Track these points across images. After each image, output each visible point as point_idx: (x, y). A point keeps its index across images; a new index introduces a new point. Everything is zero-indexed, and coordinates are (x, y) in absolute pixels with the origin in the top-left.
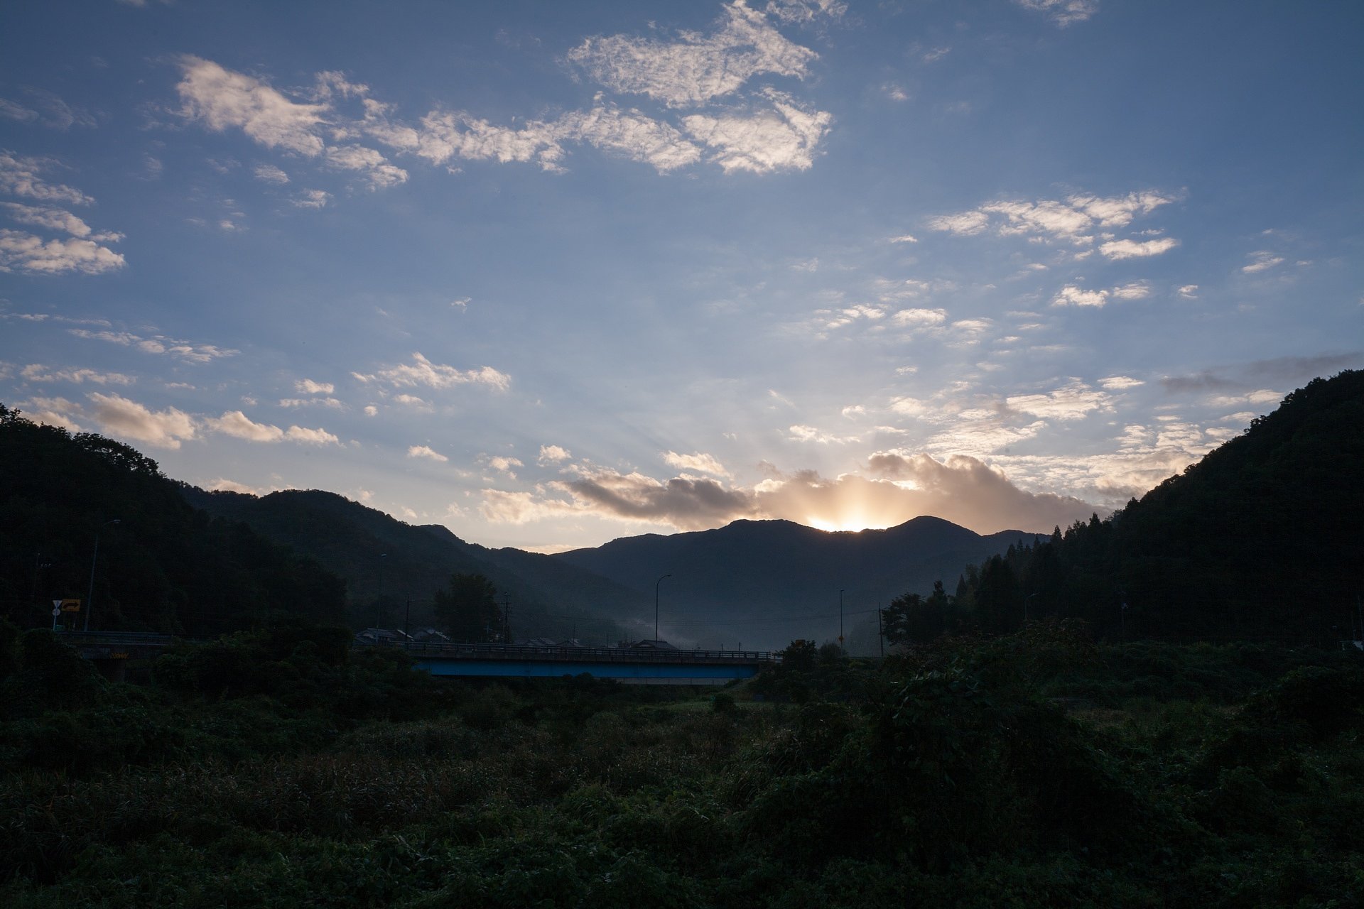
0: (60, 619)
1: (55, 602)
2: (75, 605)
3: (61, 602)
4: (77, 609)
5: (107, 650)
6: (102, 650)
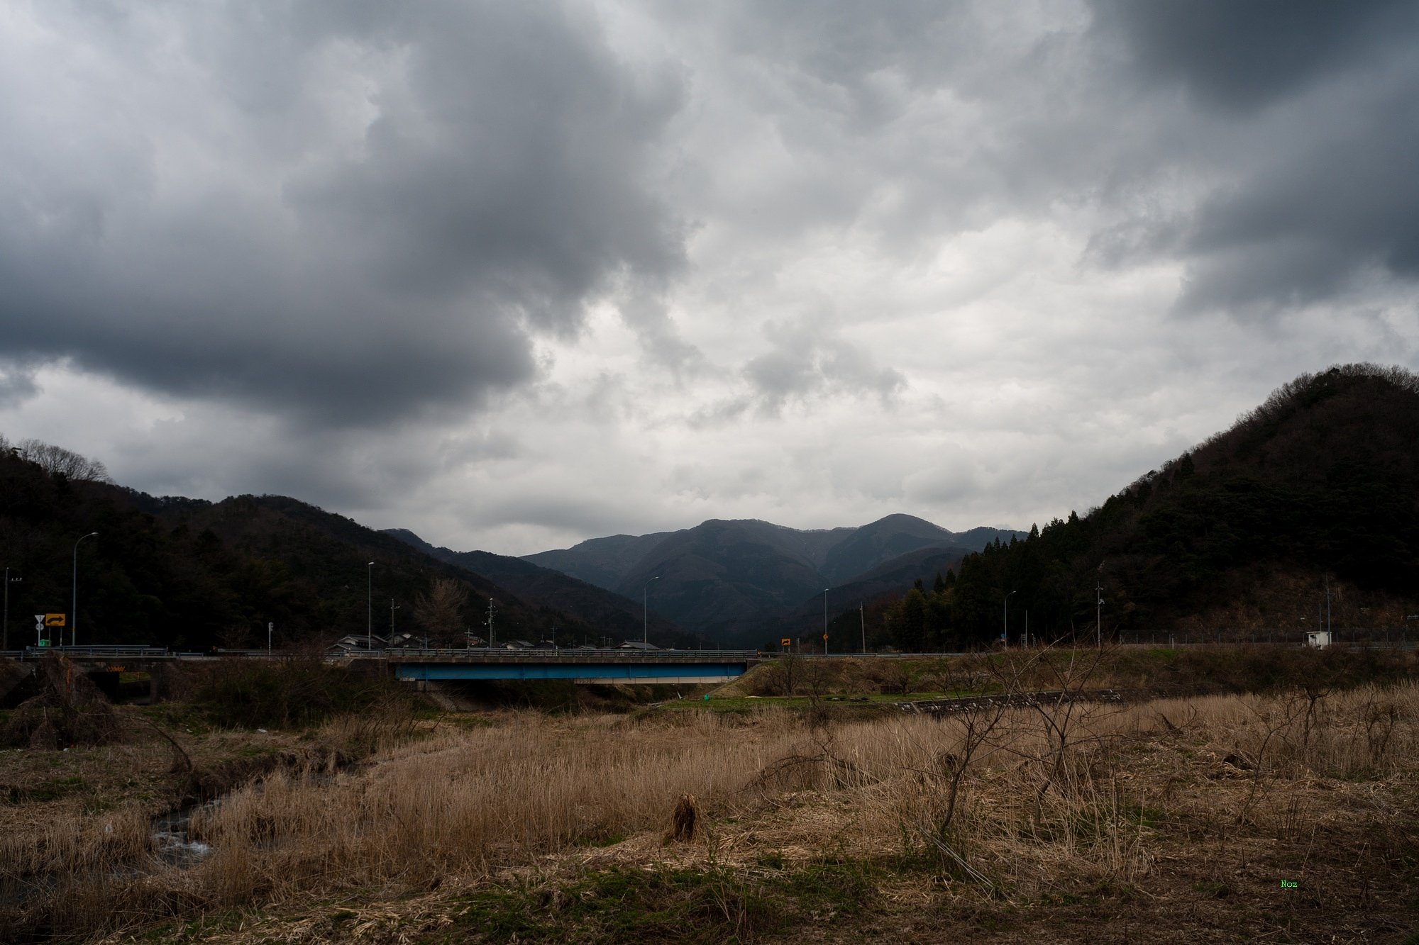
0: (44, 634)
1: (38, 617)
2: (60, 619)
3: (43, 617)
4: (62, 624)
5: (102, 664)
6: (98, 663)
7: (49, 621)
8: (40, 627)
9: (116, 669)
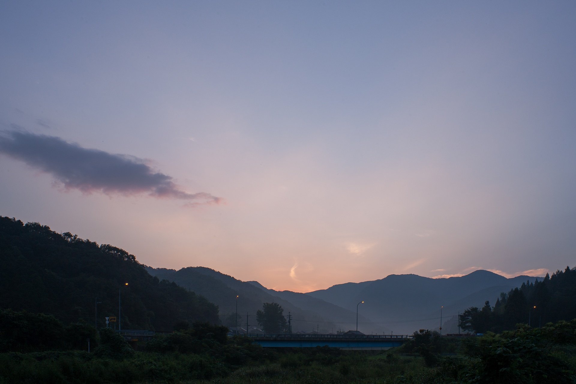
1: (106, 318)
2: (114, 319)
3: (108, 318)
4: (115, 321)
5: (130, 338)
6: (128, 337)
7: (110, 320)
8: (107, 322)
9: (135, 340)
